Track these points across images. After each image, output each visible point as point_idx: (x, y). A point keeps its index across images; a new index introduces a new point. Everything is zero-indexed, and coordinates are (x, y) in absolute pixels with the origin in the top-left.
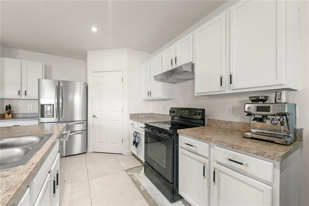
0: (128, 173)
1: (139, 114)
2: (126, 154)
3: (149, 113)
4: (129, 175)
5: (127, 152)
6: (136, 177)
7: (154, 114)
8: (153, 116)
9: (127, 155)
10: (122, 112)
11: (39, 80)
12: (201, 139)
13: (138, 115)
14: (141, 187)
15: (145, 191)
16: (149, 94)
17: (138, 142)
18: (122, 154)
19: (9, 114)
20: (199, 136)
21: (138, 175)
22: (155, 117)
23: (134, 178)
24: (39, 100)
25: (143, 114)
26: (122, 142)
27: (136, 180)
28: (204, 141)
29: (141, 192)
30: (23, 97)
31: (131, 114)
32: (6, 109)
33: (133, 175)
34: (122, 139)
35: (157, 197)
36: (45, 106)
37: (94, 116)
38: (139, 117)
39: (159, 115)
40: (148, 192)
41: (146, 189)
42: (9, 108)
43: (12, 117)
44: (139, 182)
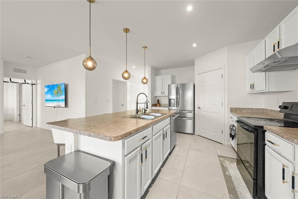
0: (220, 158)
1: (242, 108)
2: (226, 145)
3: (259, 109)
4: (220, 160)
5: (227, 143)
6: (226, 164)
7: (265, 109)
8: (264, 112)
9: (227, 147)
10: (222, 105)
11: (169, 85)
12: (284, 138)
13: (241, 110)
14: (227, 172)
15: (230, 177)
16: (252, 87)
17: (234, 135)
18: (222, 144)
19: (158, 104)
20: (282, 134)
21: (230, 164)
22: (266, 113)
23: (224, 164)
24: (168, 96)
25: (249, 109)
26: (222, 133)
27: (225, 165)
28: (286, 140)
29: (225, 175)
30: (163, 95)
31: (231, 108)
32: (158, 102)
33: (224, 162)
34: (222, 131)
35: (239, 187)
36: (171, 100)
37: (199, 108)
38: (243, 111)
39: (272, 111)
40: (232, 179)
41: (231, 176)
42: (158, 101)
43: (160, 105)
44: (227, 168)
